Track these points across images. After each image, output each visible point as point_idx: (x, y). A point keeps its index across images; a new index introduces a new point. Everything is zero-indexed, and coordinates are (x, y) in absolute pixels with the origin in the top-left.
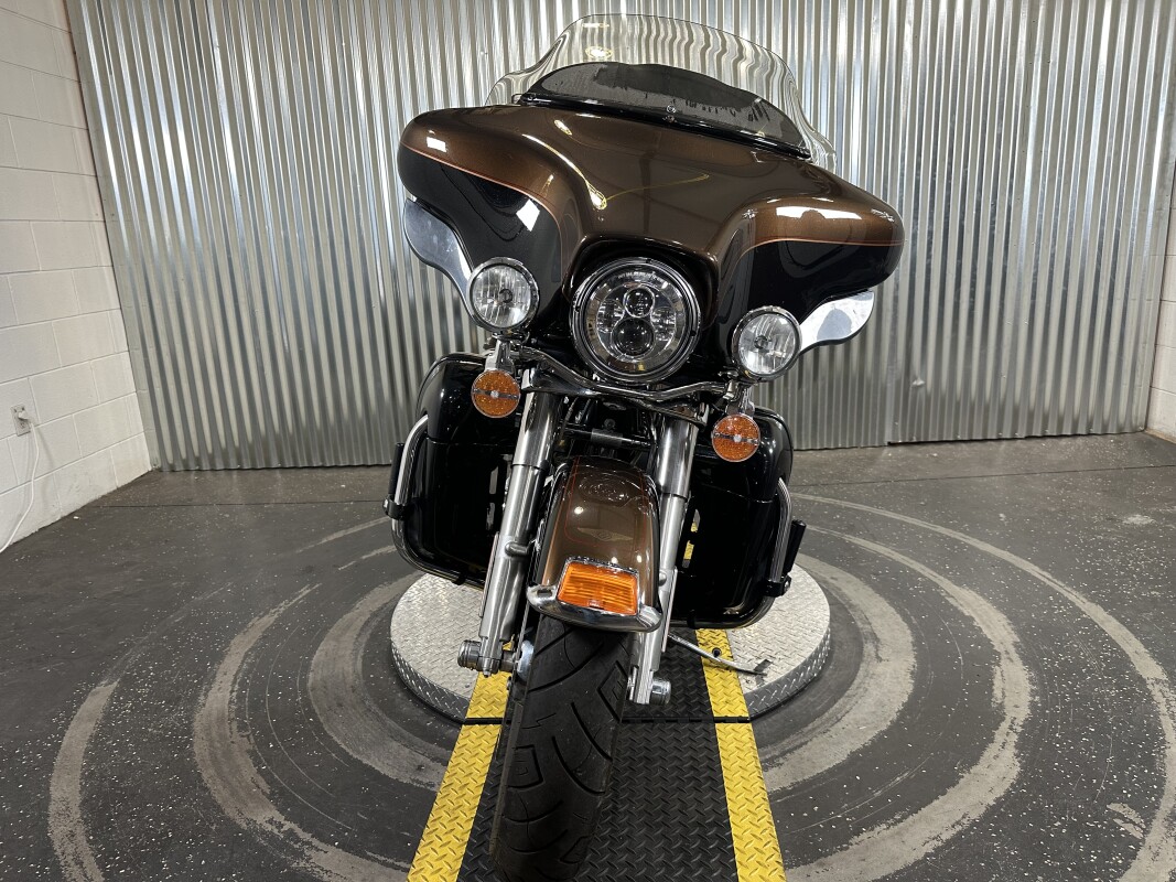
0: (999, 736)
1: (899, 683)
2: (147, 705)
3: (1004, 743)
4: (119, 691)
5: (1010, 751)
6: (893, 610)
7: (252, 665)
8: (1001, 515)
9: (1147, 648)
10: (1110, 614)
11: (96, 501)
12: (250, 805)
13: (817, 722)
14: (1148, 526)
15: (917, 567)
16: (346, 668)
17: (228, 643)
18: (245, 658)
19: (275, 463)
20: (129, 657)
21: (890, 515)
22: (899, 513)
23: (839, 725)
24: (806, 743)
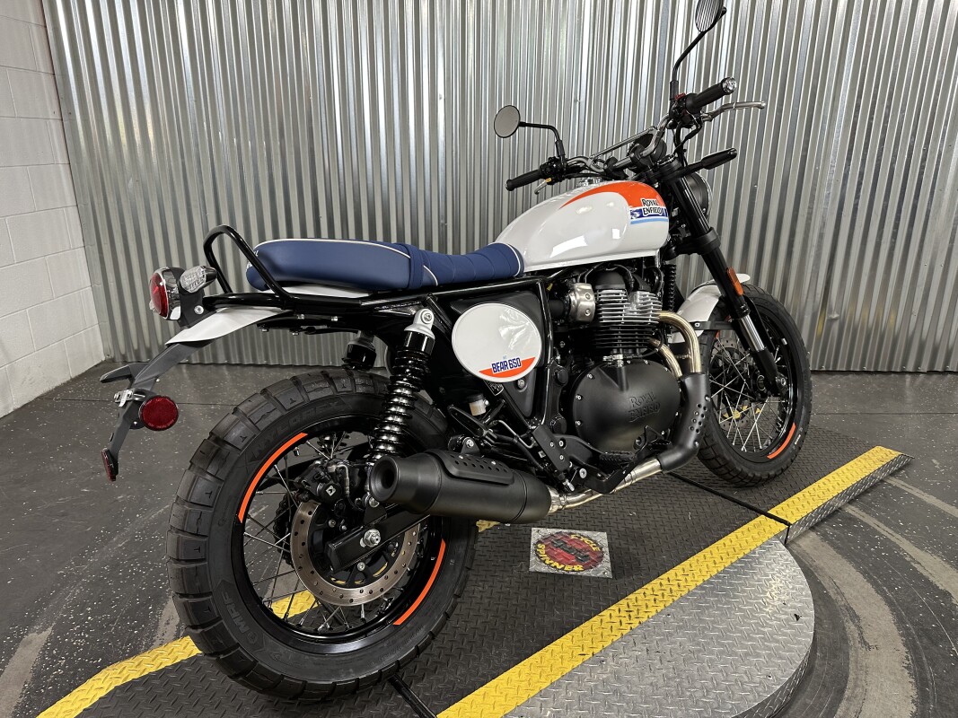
4: (52, 640)
8: (934, 461)
11: (48, 393)
15: (871, 521)
19: (222, 359)
20: (66, 593)
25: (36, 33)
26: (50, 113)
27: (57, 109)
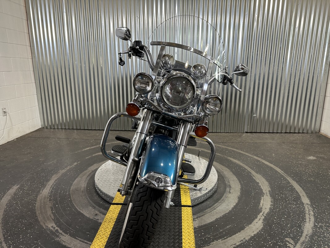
0: (259, 217)
1: (234, 200)
2: (26, 192)
3: (260, 219)
4: (19, 188)
5: (261, 221)
6: (237, 179)
7: (57, 183)
8: (273, 154)
9: (306, 194)
10: (298, 184)
11: (24, 135)
12: (48, 222)
13: (209, 209)
14: (314, 160)
15: (246, 167)
16: (82, 186)
17: (51, 177)
18: (55, 181)
19: (75, 128)
20: (24, 179)
21: (242, 152)
22: (244, 152)
23: (215, 210)
24: (204, 215)
25: (27, 35)
26: (29, 57)
27: (31, 56)
